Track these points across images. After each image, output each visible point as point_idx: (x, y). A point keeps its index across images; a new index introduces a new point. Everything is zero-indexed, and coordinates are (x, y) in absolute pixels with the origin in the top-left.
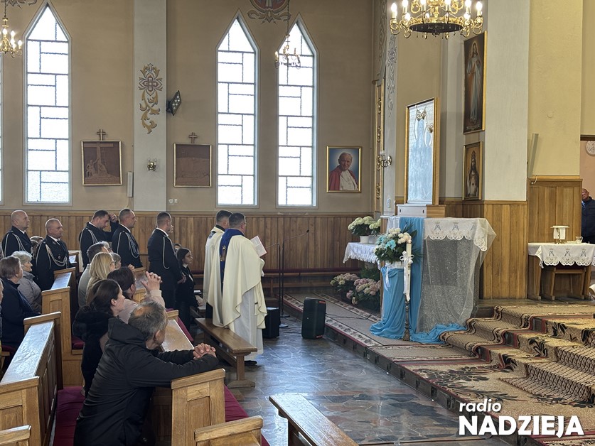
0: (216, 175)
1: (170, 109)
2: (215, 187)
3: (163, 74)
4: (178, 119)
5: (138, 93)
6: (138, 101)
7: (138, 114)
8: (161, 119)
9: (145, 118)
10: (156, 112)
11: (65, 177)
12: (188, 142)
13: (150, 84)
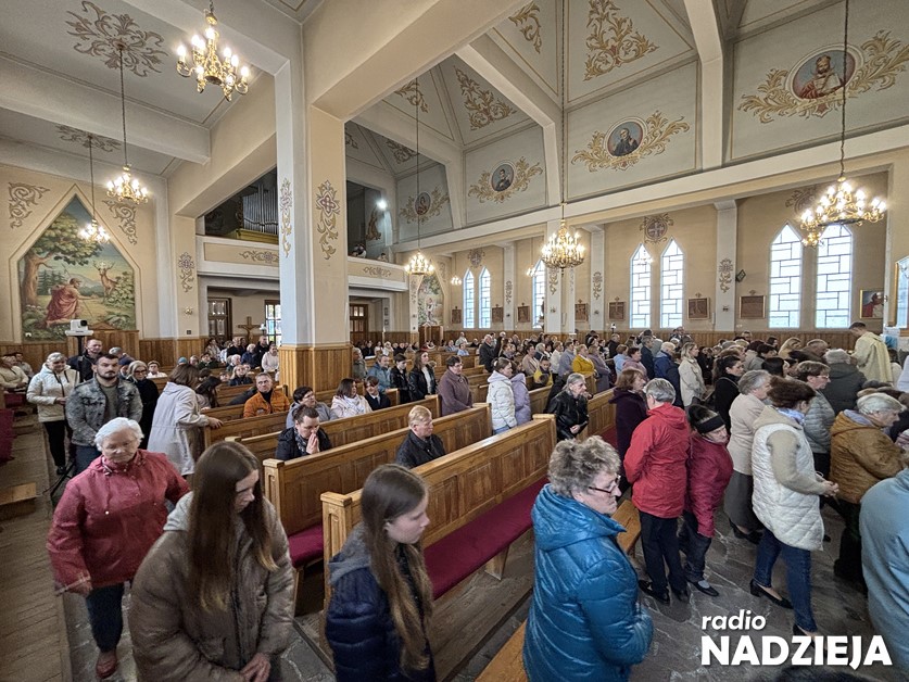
0: (768, 311)
1: (737, 280)
2: (767, 317)
3: (734, 263)
4: (743, 284)
5: (719, 274)
6: (718, 277)
7: (718, 284)
8: (732, 285)
9: (722, 285)
10: (729, 282)
11: (680, 316)
12: (749, 295)
13: (726, 268)
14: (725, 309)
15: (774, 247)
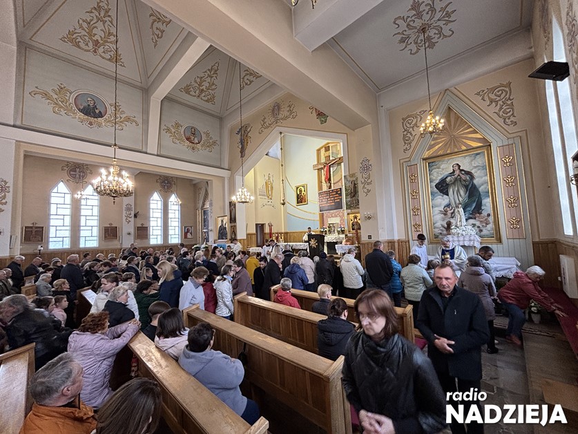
0: (149, 235)
1: (135, 216)
2: (149, 239)
3: (133, 206)
4: (138, 219)
5: (124, 212)
6: (124, 214)
7: (124, 218)
8: (132, 219)
9: (127, 219)
10: (131, 218)
12: (141, 226)
13: (128, 209)
14: (129, 234)
15: (151, 202)
